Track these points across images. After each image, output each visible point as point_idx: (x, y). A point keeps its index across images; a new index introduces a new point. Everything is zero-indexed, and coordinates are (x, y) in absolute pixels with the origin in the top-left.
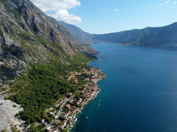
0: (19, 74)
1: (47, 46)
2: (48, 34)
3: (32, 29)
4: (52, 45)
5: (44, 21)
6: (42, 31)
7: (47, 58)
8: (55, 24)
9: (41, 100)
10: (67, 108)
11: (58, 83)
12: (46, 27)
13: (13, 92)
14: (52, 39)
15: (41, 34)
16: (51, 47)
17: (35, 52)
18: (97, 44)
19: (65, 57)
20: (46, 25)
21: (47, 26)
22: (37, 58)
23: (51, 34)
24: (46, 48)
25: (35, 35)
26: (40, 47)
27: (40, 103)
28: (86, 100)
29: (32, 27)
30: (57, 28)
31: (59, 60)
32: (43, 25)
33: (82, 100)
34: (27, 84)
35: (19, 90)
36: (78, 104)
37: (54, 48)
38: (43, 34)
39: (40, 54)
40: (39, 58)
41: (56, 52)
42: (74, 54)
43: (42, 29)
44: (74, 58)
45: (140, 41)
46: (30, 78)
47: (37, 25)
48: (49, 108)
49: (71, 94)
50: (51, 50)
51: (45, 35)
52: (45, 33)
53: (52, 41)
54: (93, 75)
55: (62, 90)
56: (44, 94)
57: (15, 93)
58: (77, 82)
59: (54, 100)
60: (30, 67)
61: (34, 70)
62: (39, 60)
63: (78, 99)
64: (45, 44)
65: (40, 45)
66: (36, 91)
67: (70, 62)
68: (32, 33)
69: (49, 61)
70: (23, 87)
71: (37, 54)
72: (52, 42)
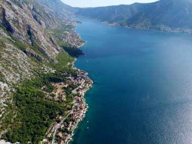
0: (4, 103)
1: (26, 50)
2: (24, 33)
3: (5, 28)
4: (32, 47)
5: (17, 14)
6: (18, 30)
7: (29, 68)
8: (29, 5)
9: (33, 133)
10: (59, 137)
11: (47, 106)
12: (21, 24)
13: (4, 130)
14: (30, 39)
15: (17, 34)
16: (31, 52)
17: (14, 64)
18: (81, 23)
19: (48, 61)
20: (21, 21)
21: (23, 21)
22: (18, 72)
23: (29, 33)
24: (25, 55)
25: (10, 36)
26: (19, 55)
27: (32, 135)
28: (76, 123)
29: (4, 25)
30: (33, 9)
31: (42, 68)
32: (17, 21)
33: (72, 124)
34: (15, 114)
35: (10, 125)
36: (69, 129)
37: (34, 52)
38: (19, 34)
39: (21, 66)
40: (20, 71)
41: (38, 56)
42: (57, 52)
43: (16, 27)
44: (58, 60)
45: (128, 20)
46: (17, 105)
47: (11, 23)
48: (42, 140)
49: (60, 118)
50: (32, 55)
51: (22, 36)
52: (22, 32)
53: (32, 41)
54: (80, 85)
55: (52, 114)
56: (35, 123)
57: (6, 131)
58: (65, 100)
59: (45, 128)
60: (14, 90)
61: (19, 92)
62: (21, 75)
63: (68, 124)
64: (24, 48)
65: (19, 53)
66: (27, 122)
67: (54, 67)
68: (6, 35)
69: (32, 72)
70: (12, 120)
71: (18, 67)
72: (31, 43)
